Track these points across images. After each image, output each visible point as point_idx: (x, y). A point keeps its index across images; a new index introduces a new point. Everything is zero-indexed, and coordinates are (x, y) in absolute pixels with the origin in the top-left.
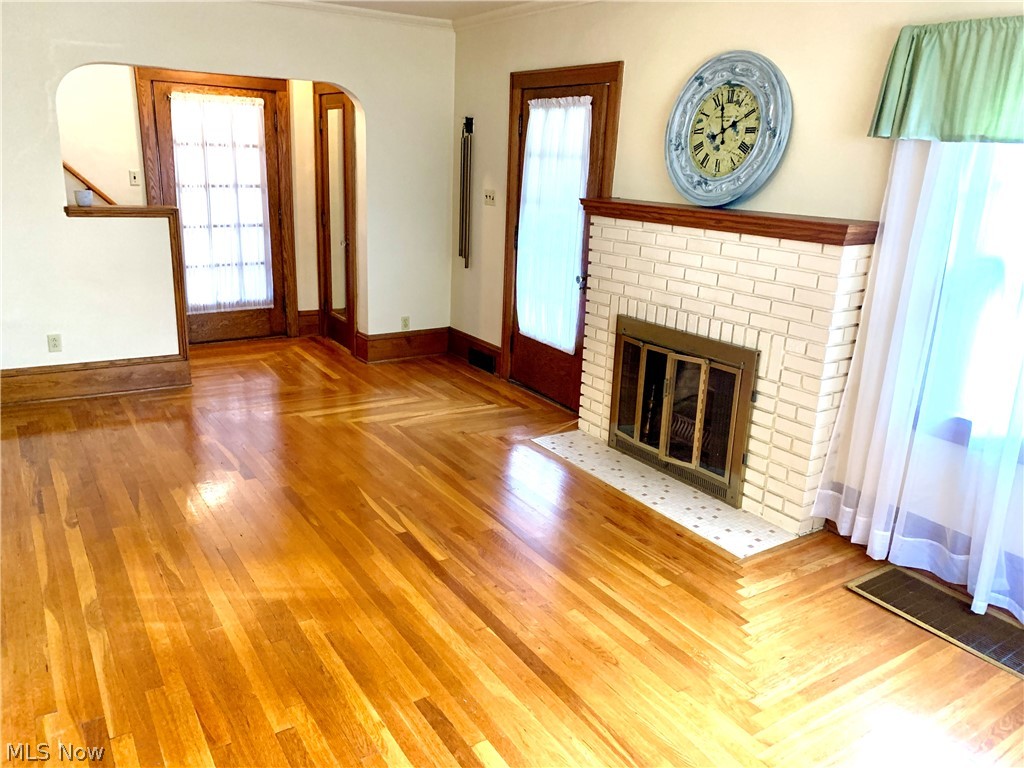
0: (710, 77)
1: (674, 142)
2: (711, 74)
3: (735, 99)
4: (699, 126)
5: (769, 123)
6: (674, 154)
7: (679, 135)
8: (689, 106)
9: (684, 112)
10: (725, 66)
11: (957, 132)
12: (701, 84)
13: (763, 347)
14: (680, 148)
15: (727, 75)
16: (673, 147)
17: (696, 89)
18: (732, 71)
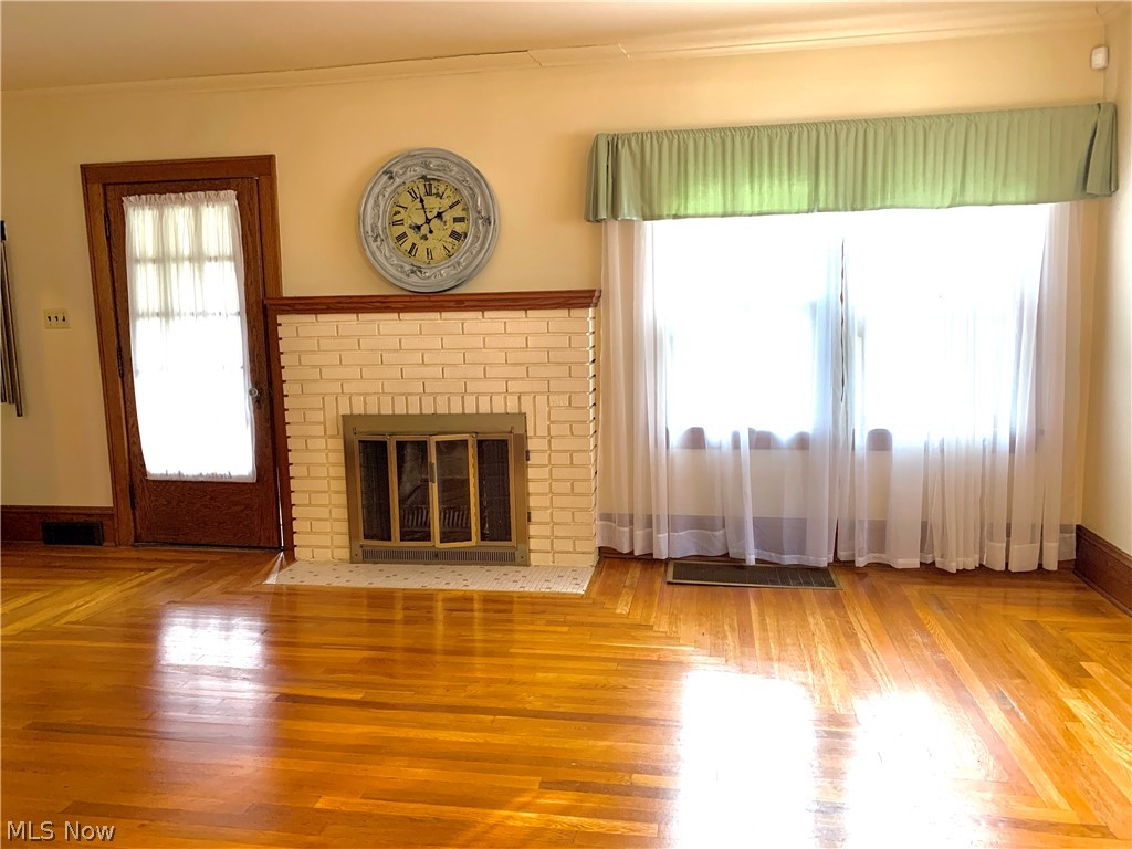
0: (401, 172)
1: (370, 233)
2: (401, 169)
3: (434, 191)
4: (397, 218)
5: (479, 213)
6: (374, 246)
7: (374, 226)
8: (381, 197)
9: (376, 204)
10: (415, 161)
11: (656, 213)
12: (391, 178)
13: (527, 408)
14: (379, 239)
15: (420, 171)
16: (371, 239)
17: (386, 183)
18: (426, 166)
